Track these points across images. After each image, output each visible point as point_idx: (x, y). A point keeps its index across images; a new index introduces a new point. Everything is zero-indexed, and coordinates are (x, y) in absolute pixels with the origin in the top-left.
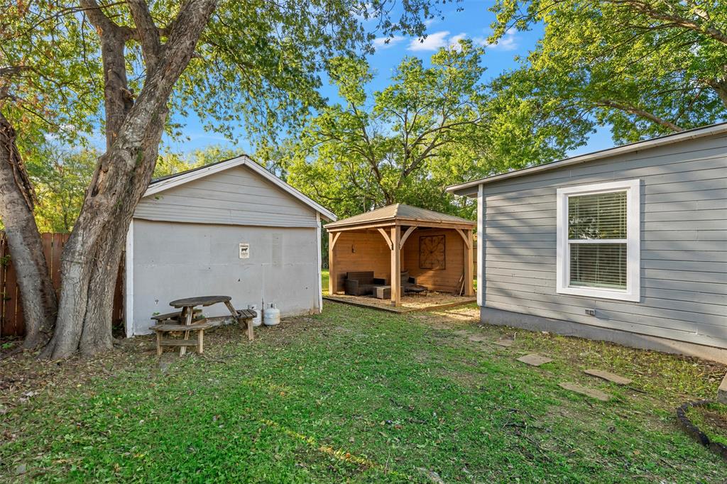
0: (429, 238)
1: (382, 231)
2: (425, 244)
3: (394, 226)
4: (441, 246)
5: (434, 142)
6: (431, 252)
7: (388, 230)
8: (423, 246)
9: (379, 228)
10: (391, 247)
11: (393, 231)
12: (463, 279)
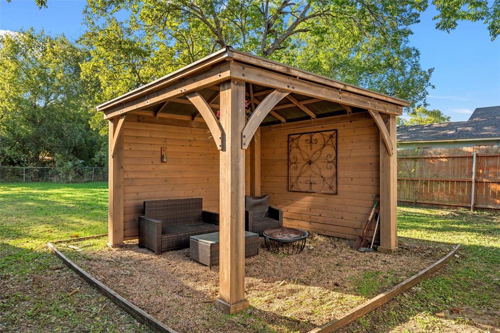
0: (304, 137)
1: (198, 102)
2: (298, 147)
3: (227, 82)
4: (329, 150)
5: (305, 12)
6: (310, 163)
7: (211, 95)
8: (294, 151)
9: (192, 93)
10: (218, 143)
11: (226, 96)
12: (376, 215)
